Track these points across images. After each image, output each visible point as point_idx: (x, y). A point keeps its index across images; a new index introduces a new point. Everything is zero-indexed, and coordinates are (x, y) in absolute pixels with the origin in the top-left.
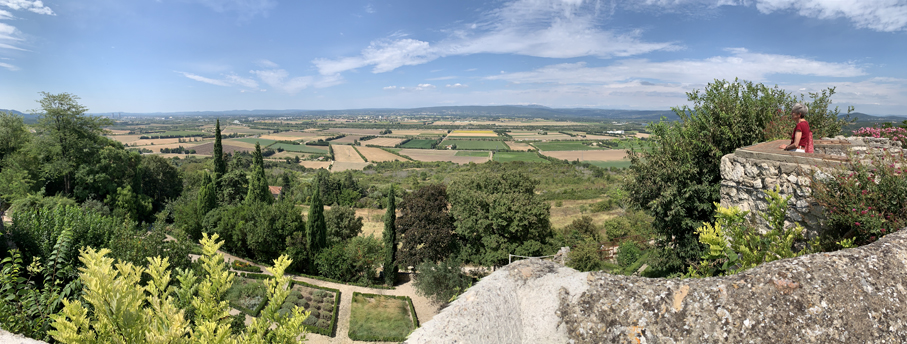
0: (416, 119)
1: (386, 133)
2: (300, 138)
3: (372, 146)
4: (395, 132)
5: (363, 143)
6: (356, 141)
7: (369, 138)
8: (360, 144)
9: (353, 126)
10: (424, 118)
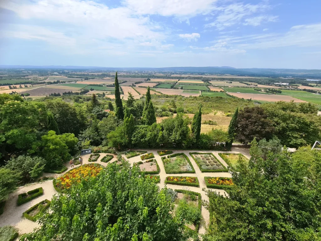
0: (162, 73)
1: (147, 80)
2: (102, 83)
3: (142, 87)
4: (152, 80)
5: (137, 85)
6: (133, 84)
7: (139, 83)
8: (135, 86)
9: (130, 77)
10: (166, 73)
